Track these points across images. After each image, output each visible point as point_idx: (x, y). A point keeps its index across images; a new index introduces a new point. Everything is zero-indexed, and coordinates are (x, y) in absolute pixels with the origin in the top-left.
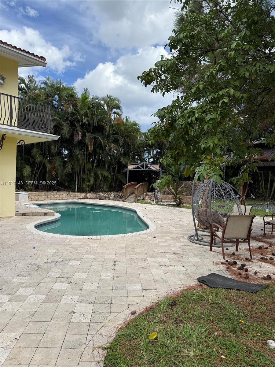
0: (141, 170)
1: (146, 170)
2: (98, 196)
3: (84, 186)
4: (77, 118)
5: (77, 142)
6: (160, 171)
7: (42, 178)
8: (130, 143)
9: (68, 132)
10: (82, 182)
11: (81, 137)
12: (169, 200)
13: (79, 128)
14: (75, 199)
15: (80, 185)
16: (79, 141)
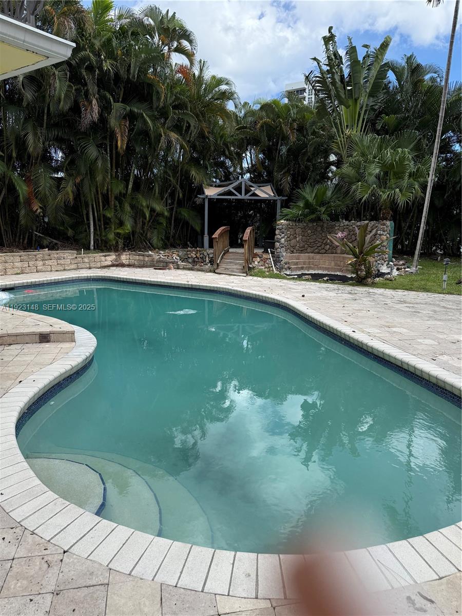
0: (236, 199)
1: (247, 197)
2: (147, 259)
3: (111, 236)
4: (88, 58)
5: (88, 126)
6: (275, 201)
7: (7, 218)
8: (209, 132)
9: (66, 95)
10: (103, 227)
11: (99, 113)
12: (304, 264)
13: (93, 88)
14: (94, 268)
15: (99, 233)
16: (94, 123)
